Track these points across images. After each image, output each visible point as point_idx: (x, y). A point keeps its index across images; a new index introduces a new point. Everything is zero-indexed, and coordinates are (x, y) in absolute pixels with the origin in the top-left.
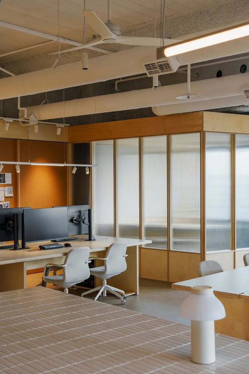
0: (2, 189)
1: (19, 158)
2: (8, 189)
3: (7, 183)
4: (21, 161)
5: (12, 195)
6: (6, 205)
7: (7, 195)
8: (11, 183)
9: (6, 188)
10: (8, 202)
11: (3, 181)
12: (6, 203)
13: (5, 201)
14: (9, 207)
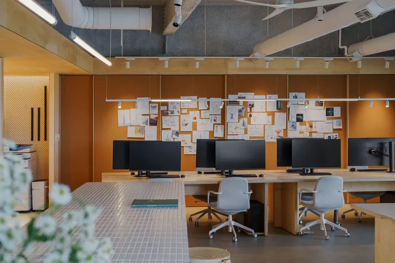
0: (330, 122)
1: (348, 95)
2: (337, 122)
3: (335, 116)
4: (350, 98)
5: (341, 127)
6: (335, 137)
7: (336, 127)
8: (340, 116)
9: (335, 121)
10: (337, 134)
11: (331, 114)
12: (335, 134)
13: (333, 133)
14: (338, 138)
